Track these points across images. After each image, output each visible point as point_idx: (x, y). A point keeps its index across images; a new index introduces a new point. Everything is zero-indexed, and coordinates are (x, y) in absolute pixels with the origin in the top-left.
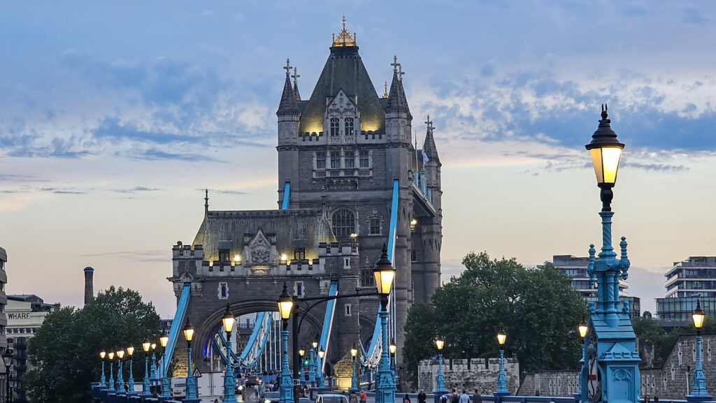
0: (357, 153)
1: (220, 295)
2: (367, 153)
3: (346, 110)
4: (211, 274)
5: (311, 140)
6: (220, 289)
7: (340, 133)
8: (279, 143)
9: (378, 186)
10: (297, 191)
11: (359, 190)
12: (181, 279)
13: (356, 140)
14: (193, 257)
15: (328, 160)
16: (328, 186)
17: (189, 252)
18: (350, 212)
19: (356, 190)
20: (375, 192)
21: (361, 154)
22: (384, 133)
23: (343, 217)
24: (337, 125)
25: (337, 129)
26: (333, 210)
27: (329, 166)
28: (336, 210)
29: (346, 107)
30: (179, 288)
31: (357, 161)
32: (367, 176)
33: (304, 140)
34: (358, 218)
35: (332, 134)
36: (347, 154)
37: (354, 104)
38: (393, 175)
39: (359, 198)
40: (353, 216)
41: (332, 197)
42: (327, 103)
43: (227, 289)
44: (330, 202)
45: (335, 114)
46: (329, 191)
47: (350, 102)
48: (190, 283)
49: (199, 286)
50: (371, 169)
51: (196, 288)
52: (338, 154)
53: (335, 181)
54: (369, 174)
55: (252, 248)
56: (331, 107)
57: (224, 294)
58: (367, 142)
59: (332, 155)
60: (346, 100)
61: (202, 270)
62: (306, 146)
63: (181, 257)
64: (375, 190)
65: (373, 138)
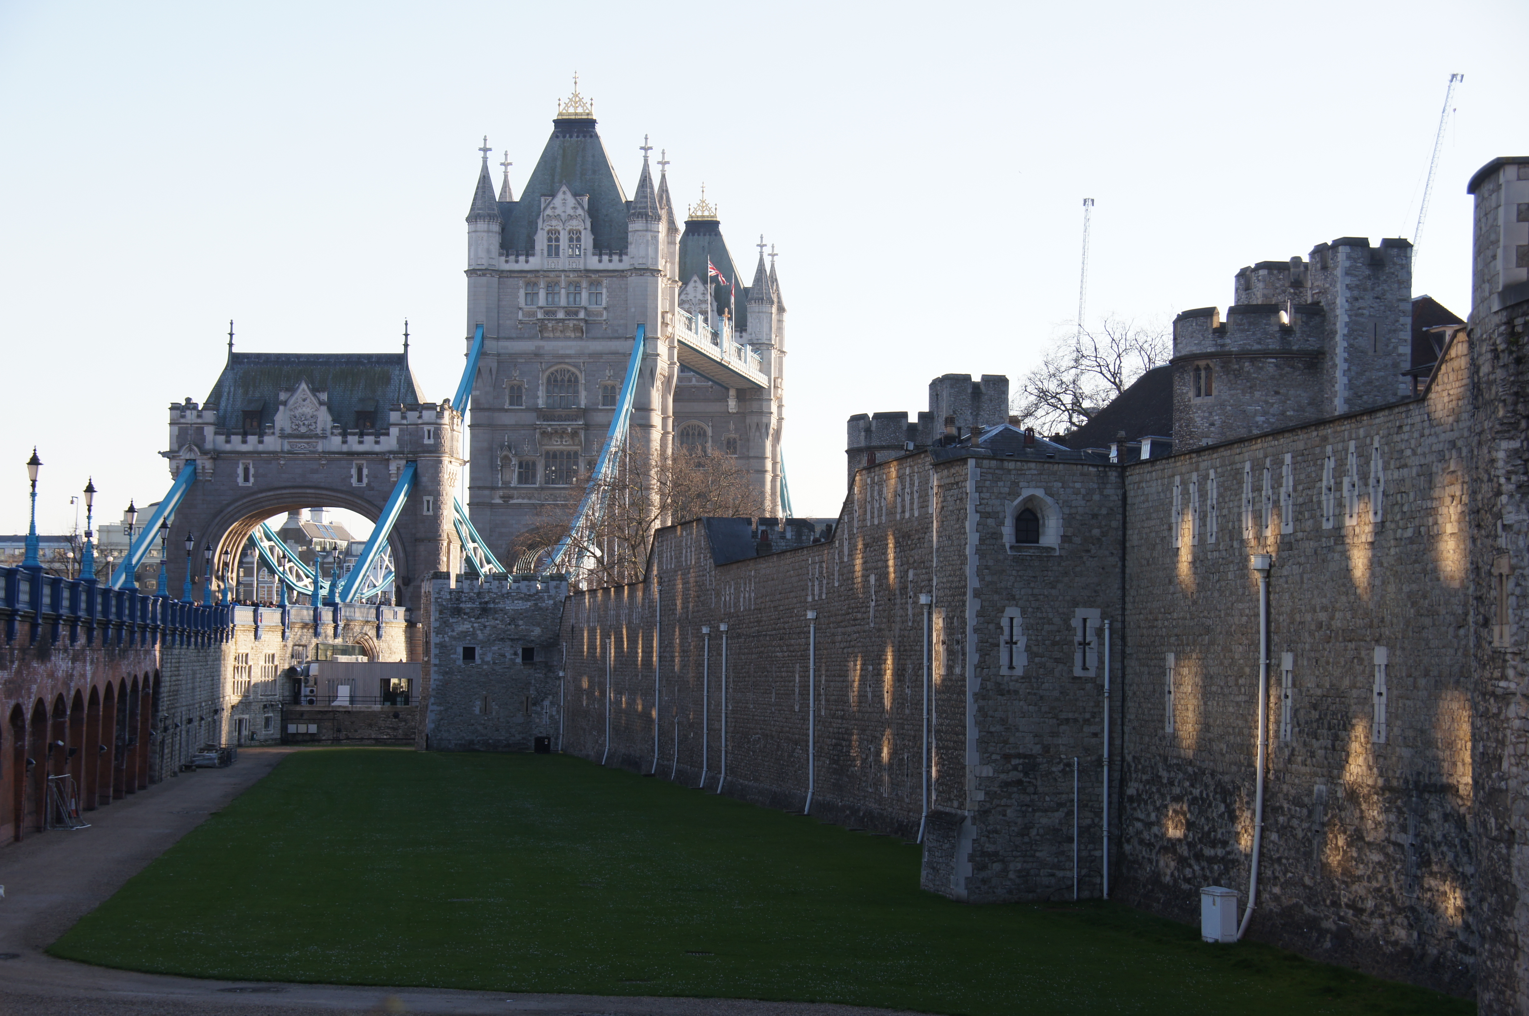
0: (584, 284)
1: (240, 480)
2: (599, 284)
3: (571, 217)
4: (228, 447)
5: (517, 262)
6: (240, 471)
7: (561, 251)
8: (469, 265)
9: (616, 335)
10: (494, 338)
11: (586, 340)
12: (181, 454)
13: (585, 263)
14: (199, 421)
15: (542, 294)
16: (541, 331)
17: (195, 413)
18: (573, 374)
19: (581, 339)
20: (609, 342)
21: (591, 284)
22: (626, 254)
23: (562, 380)
24: (557, 240)
25: (557, 247)
26: (547, 370)
27: (542, 302)
28: (552, 369)
29: (571, 212)
30: (178, 468)
31: (584, 294)
32: (598, 318)
33: (507, 262)
34: (583, 382)
35: (549, 255)
36: (570, 284)
37: (583, 208)
38: (637, 317)
39: (587, 351)
40: (576, 379)
41: (545, 347)
42: (542, 207)
43: (252, 471)
44: (543, 355)
45: (554, 223)
46: (542, 338)
47: (577, 206)
48: (195, 460)
49: (208, 464)
50: (605, 308)
51: (204, 468)
52: (557, 284)
54: (601, 316)
55: (291, 410)
56: (549, 212)
57: (246, 479)
58: (601, 267)
59: (548, 286)
60: (571, 201)
61: (214, 441)
62: (511, 271)
63: (182, 421)
64: (611, 338)
65: (610, 261)
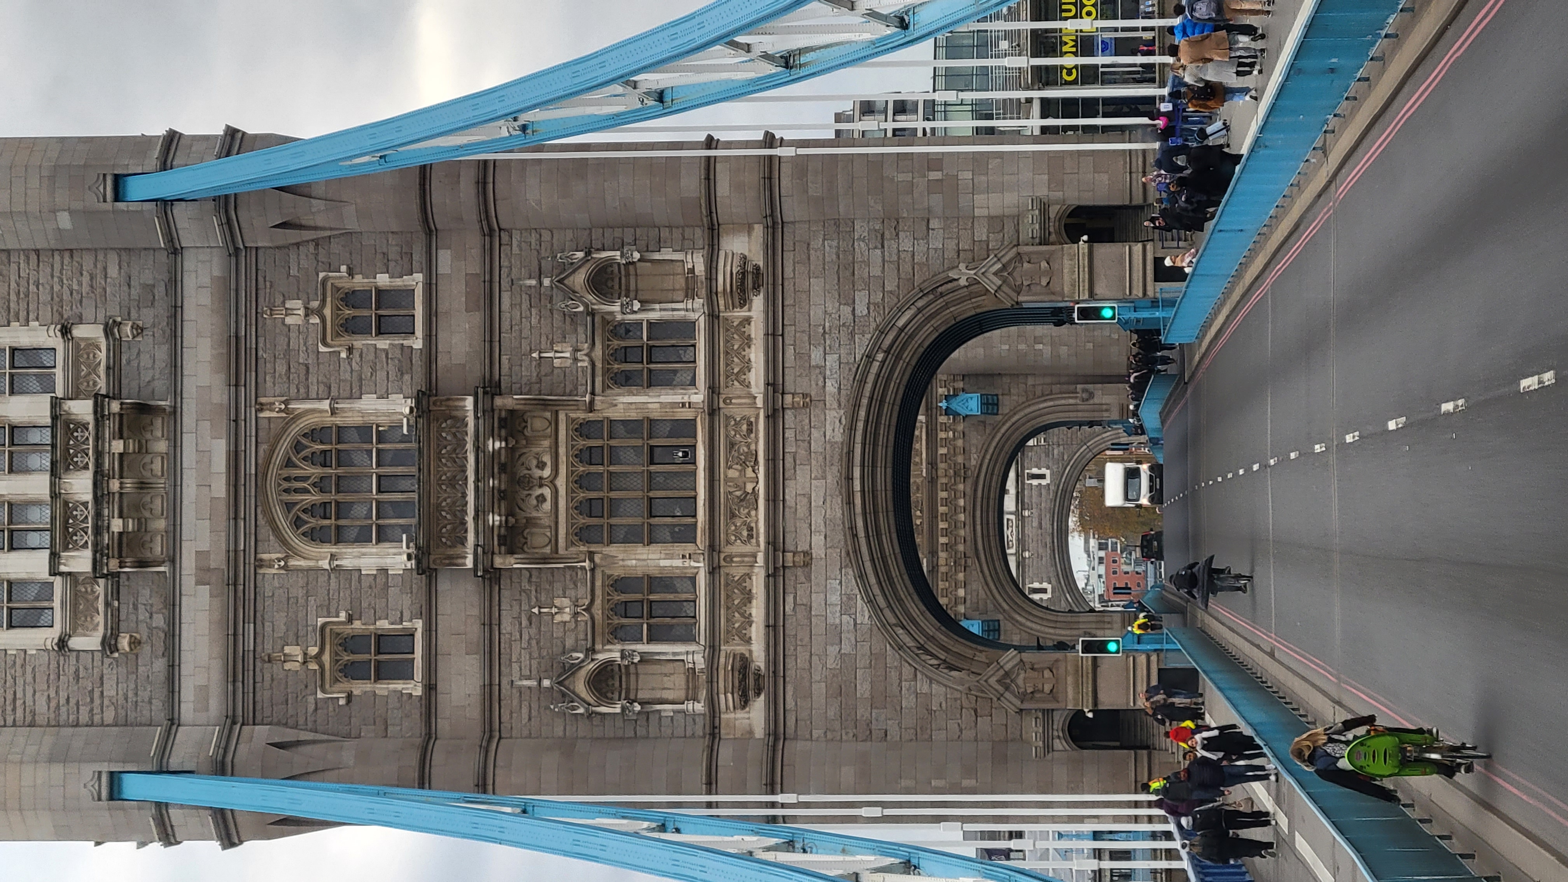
9: (160, 291)
10: (168, 736)
11: (176, 391)
16: (142, 564)
18: (297, 447)
19: (175, 413)
20: (190, 312)
23: (321, 485)
26: (284, 542)
27: (35, 562)
28: (283, 523)
31: (13, 408)
32: (102, 356)
34: (325, 405)
38: (91, 201)
39: (220, 395)
40: (315, 434)
41: (205, 546)
44: (234, 556)
46: (173, 560)
53: (117, 525)
54: (93, 345)
64: (176, 309)
